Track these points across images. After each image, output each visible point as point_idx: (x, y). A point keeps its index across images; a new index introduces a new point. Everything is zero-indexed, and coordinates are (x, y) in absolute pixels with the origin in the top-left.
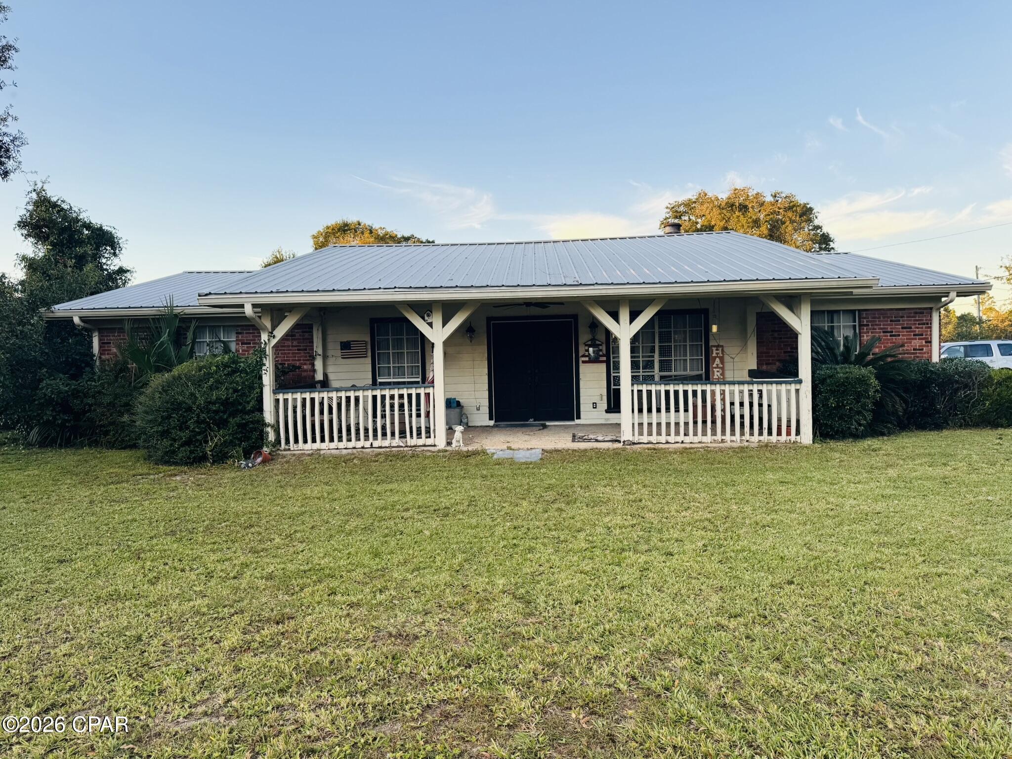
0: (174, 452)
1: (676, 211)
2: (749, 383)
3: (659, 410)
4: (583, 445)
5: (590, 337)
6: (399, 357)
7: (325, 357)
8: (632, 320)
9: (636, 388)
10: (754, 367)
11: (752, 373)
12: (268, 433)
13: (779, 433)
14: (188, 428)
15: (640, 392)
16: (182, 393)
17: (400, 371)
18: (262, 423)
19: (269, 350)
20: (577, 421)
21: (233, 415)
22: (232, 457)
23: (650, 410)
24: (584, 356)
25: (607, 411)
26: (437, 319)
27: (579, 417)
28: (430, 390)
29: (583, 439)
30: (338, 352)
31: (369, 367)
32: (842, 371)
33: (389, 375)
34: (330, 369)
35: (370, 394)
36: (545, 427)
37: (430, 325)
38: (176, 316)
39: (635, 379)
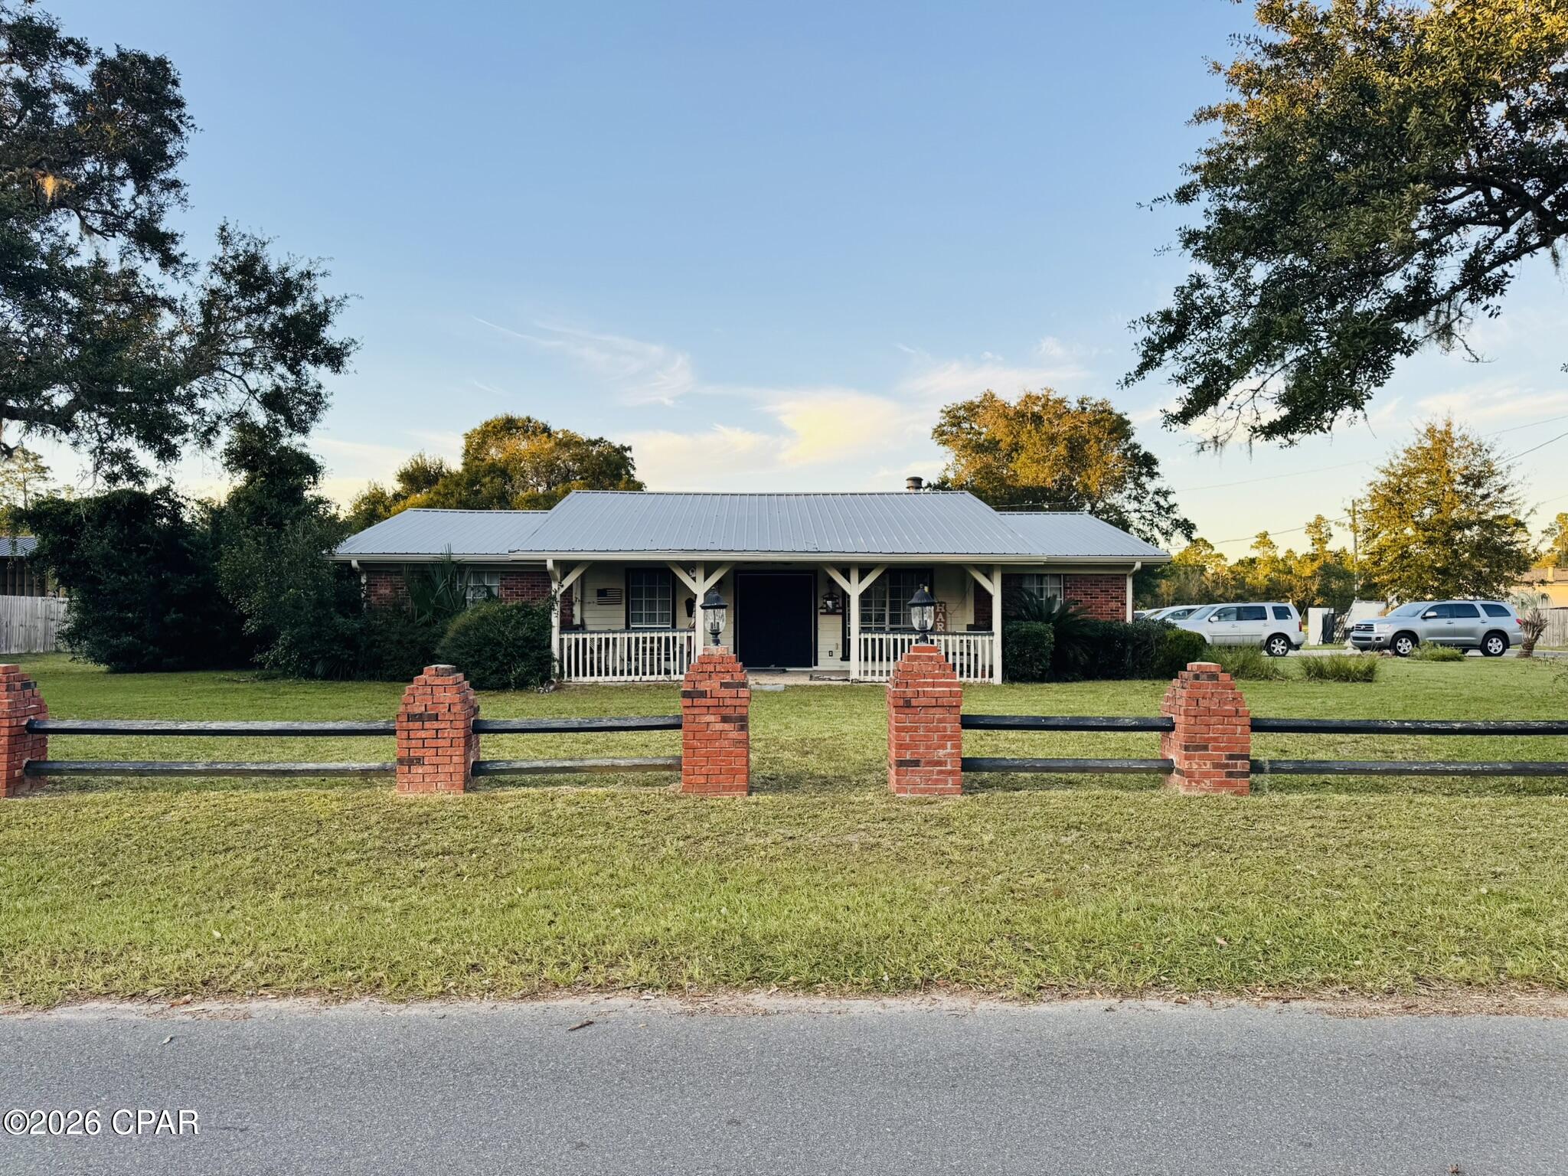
0: (484, 679)
1: (955, 417)
2: (967, 634)
3: (888, 659)
4: (818, 683)
5: (828, 591)
6: (651, 605)
7: (582, 602)
8: (860, 580)
9: (863, 636)
10: (972, 622)
11: (969, 627)
12: (554, 667)
13: (976, 676)
14: (497, 659)
15: (866, 640)
16: (491, 631)
17: (651, 618)
18: (550, 656)
19: (558, 598)
20: (815, 668)
21: (532, 649)
22: (532, 683)
23: (881, 659)
24: (822, 608)
25: (842, 659)
26: (700, 576)
27: (816, 664)
28: (692, 634)
29: (818, 679)
30: (595, 599)
31: (624, 613)
32: (1025, 627)
33: (641, 621)
34: (587, 615)
35: (626, 636)
36: (785, 671)
37: (694, 579)
38: (454, 562)
39: (863, 630)
